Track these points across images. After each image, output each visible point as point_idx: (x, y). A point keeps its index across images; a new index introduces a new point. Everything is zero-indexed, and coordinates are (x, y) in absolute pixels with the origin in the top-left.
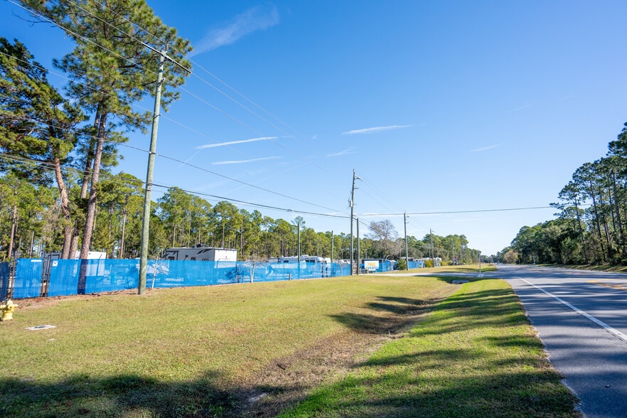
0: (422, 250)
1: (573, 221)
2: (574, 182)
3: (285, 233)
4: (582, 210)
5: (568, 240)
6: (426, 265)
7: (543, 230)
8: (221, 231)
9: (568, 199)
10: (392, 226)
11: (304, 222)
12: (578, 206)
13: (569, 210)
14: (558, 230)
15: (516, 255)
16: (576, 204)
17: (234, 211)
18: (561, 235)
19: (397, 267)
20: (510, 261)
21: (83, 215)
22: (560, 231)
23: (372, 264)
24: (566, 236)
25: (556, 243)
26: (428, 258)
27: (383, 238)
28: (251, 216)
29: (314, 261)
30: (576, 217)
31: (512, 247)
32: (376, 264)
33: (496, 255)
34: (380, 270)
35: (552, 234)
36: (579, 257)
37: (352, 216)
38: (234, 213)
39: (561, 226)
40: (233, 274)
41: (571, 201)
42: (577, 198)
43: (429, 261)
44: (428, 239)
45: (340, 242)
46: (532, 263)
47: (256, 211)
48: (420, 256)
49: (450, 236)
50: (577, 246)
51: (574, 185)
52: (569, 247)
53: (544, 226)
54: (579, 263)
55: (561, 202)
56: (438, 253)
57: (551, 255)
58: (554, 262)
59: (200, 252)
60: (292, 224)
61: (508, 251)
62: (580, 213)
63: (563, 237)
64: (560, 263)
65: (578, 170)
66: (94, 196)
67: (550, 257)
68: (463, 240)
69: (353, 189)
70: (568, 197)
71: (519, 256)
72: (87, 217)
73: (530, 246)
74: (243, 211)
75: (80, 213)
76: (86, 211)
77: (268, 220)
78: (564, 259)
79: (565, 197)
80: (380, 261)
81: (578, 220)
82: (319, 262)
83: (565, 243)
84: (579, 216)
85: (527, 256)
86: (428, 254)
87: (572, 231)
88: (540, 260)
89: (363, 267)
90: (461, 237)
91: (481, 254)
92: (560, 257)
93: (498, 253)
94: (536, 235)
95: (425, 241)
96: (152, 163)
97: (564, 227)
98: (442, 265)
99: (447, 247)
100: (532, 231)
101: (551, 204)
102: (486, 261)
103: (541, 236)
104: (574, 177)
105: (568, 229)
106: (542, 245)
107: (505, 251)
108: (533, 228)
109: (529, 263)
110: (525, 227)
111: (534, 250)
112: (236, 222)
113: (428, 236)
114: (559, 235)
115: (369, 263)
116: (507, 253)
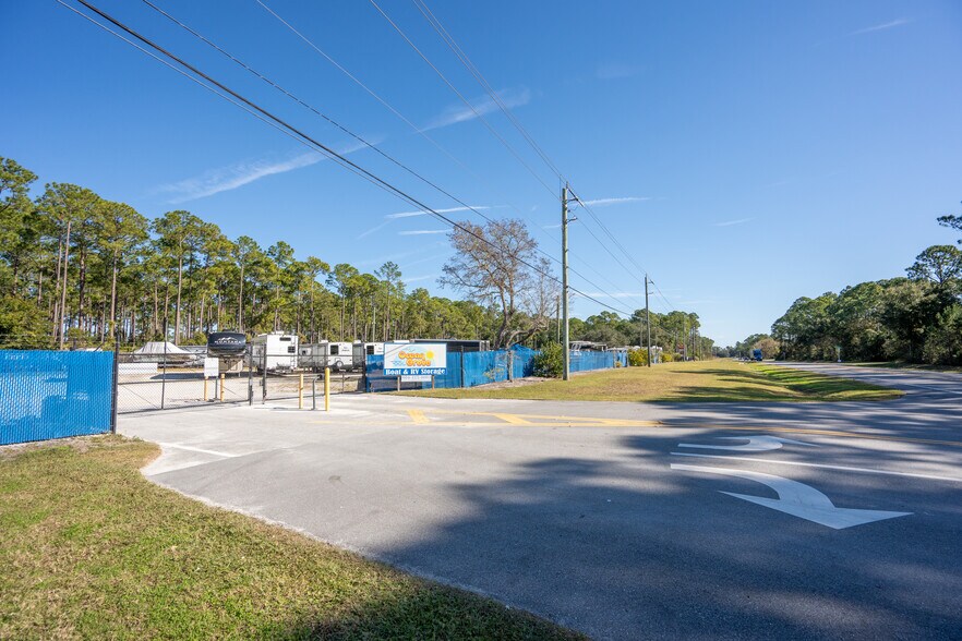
0: (628, 333)
15: (776, 346)
18: (923, 304)
22: (922, 293)
26: (637, 347)
31: (772, 334)
33: (734, 346)
43: (641, 352)
44: (640, 316)
48: (623, 345)
49: (673, 313)
56: (657, 339)
68: (693, 321)
71: (782, 348)
83: (946, 317)
85: (806, 346)
86: (638, 339)
90: (691, 316)
91: (714, 345)
93: (738, 343)
95: (634, 320)
98: (663, 361)
101: (944, 218)
102: (720, 355)
107: (754, 342)
108: (819, 299)
110: (802, 299)
113: (638, 313)
114: (918, 301)
115: (402, 353)
116: (757, 344)
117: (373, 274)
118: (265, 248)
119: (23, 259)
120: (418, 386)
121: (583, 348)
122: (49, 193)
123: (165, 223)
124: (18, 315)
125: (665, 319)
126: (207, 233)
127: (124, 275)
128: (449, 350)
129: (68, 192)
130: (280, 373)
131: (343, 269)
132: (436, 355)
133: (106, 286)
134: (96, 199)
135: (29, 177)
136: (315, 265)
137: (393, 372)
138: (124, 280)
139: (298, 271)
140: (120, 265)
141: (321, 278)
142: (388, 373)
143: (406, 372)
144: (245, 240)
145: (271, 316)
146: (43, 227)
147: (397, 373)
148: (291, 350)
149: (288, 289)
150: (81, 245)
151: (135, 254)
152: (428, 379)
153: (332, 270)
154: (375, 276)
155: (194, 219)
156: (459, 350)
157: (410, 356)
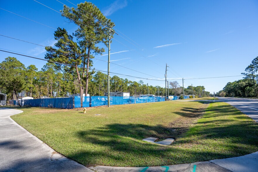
0: (187, 92)
1: (251, 80)
2: (252, 64)
3: (136, 86)
4: (255, 75)
5: (248, 88)
6: (190, 98)
7: (237, 84)
8: (114, 86)
9: (249, 71)
10: (178, 83)
11: (143, 82)
12: (254, 74)
13: (249, 75)
14: (244, 84)
15: (225, 93)
16: (253, 73)
17: (119, 79)
18: (245, 86)
19: (180, 98)
20: (222, 96)
21: (85, 83)
22: (245, 84)
23: (171, 97)
24: (247, 86)
25: (243, 89)
26: (190, 95)
27: (174, 88)
28: (124, 81)
29: (151, 96)
30: (252, 78)
31: (224, 91)
32: (172, 97)
34: (174, 99)
35: (241, 85)
36: (253, 94)
37: (166, 80)
38: (119, 80)
39: (246, 82)
40: (129, 101)
41: (251, 72)
42: (253, 71)
45: (156, 90)
46: (232, 96)
47: (126, 79)
48: (187, 94)
49: (198, 87)
50: (252, 90)
51: (252, 65)
52: (249, 90)
53: (238, 82)
54: (253, 96)
55: (246, 72)
57: (241, 93)
58: (242, 96)
59: (118, 94)
60: (139, 83)
61: (221, 92)
62: (254, 77)
63: (246, 86)
64: (244, 96)
65: (254, 59)
66: (88, 76)
67: (240, 94)
68: (203, 88)
69: (166, 71)
70: (249, 70)
71: (226, 94)
72: (86, 83)
73: (231, 90)
74: (122, 79)
75: (84, 82)
76: (86, 81)
77: (130, 82)
78: (246, 95)
79: (248, 71)
80: (174, 96)
81: (253, 79)
82: (153, 96)
84: (253, 78)
85: (230, 94)
86: (190, 93)
87: (250, 84)
88: (235, 95)
89: (168, 98)
90: (202, 87)
91: (210, 93)
92: (244, 94)
93: (217, 93)
94: (234, 86)
95: (188, 89)
96: (109, 66)
97: (247, 82)
98: (195, 97)
99: (197, 91)
100: (232, 84)
101: (242, 73)
102: (212, 96)
103: (236, 86)
104: (252, 62)
105: (248, 83)
106: (237, 89)
107: (220, 92)
108: (233, 83)
109: (230, 97)
110: (229, 82)
111: (233, 91)
112: (120, 83)
113: (189, 87)
114: (244, 85)
116: (221, 93)
125: (196, 88)
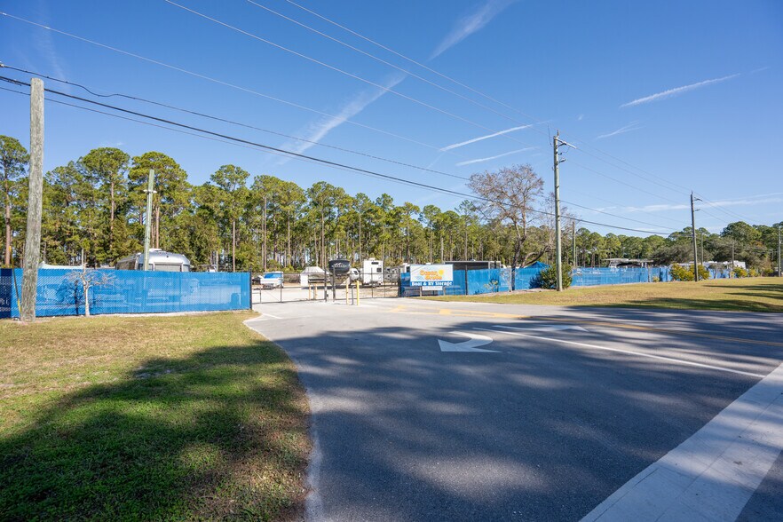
115: (422, 271)
117: (454, 211)
118: (373, 199)
119: (250, 220)
120: (434, 293)
121: (622, 264)
122: (256, 182)
123: (313, 191)
124: (246, 253)
126: (337, 193)
127: (296, 225)
128: (454, 269)
129: (265, 180)
130: (371, 286)
131: (430, 209)
132: (446, 272)
133: (285, 234)
134: (276, 181)
135: (246, 176)
136: (409, 208)
137: (416, 284)
138: (295, 229)
139: (397, 214)
140: (292, 220)
141: (414, 216)
142: (413, 284)
143: (425, 284)
144: (360, 196)
145: (381, 247)
146: (255, 202)
147: (419, 284)
148: (379, 270)
149: (392, 227)
150: (273, 210)
151: (301, 212)
152: (440, 288)
153: (422, 210)
154: (456, 212)
155: (328, 186)
156: (464, 269)
157: (428, 274)
